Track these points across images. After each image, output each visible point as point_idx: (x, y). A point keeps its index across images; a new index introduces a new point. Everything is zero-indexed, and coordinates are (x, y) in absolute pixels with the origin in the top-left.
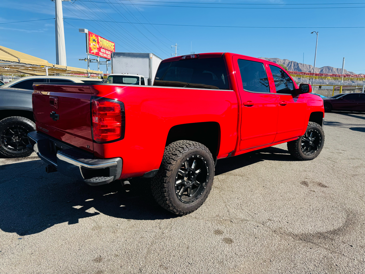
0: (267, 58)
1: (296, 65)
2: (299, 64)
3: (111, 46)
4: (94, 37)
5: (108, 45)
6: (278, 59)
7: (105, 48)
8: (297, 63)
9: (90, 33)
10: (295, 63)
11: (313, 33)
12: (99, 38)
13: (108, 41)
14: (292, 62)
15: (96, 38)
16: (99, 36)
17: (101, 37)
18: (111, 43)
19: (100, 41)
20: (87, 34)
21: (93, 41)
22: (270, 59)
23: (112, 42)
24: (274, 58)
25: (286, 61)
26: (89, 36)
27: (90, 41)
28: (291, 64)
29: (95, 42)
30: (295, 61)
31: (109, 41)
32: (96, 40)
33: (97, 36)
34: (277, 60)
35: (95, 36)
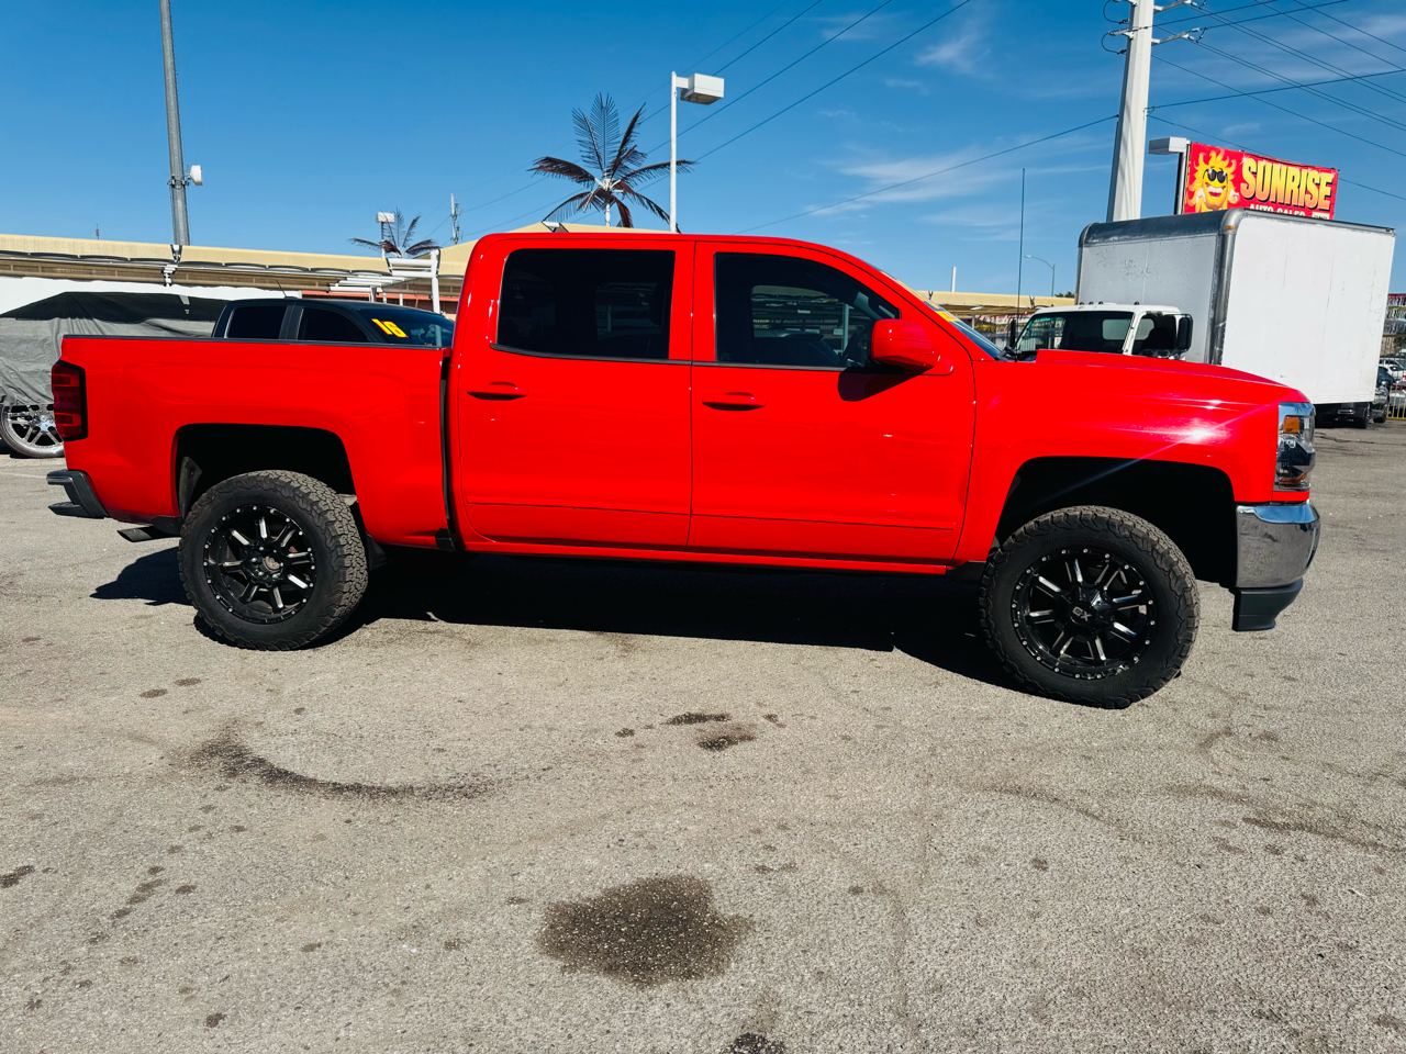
3: (1313, 188)
4: (1217, 162)
5: (1292, 186)
7: (1272, 199)
9: (1196, 150)
12: (1247, 162)
13: (1294, 171)
15: (1230, 165)
16: (1247, 155)
17: (1257, 158)
18: (1315, 172)
19: (1246, 175)
20: (1185, 155)
21: (1212, 180)
23: (1320, 170)
26: (1189, 163)
27: (1193, 179)
29: (1221, 181)
31: (1306, 167)
32: (1229, 172)
33: (1235, 157)
35: (1224, 159)
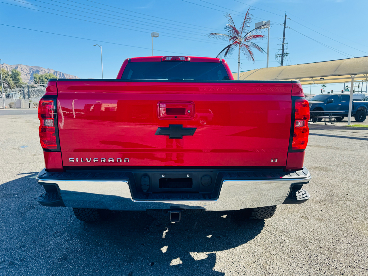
0: (29, 66)
1: (62, 75)
2: (65, 74)
6: (41, 67)
8: (62, 73)
10: (60, 73)
11: (95, 45)
14: (57, 72)
22: (32, 67)
24: (36, 66)
25: (51, 70)
28: (57, 73)
30: (60, 72)
34: (40, 69)
